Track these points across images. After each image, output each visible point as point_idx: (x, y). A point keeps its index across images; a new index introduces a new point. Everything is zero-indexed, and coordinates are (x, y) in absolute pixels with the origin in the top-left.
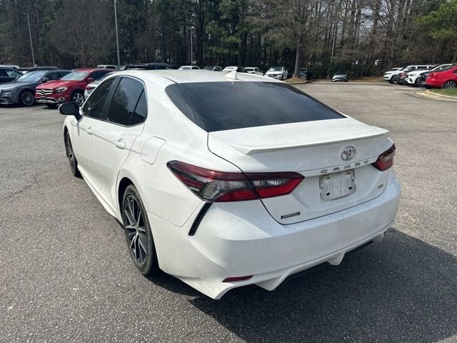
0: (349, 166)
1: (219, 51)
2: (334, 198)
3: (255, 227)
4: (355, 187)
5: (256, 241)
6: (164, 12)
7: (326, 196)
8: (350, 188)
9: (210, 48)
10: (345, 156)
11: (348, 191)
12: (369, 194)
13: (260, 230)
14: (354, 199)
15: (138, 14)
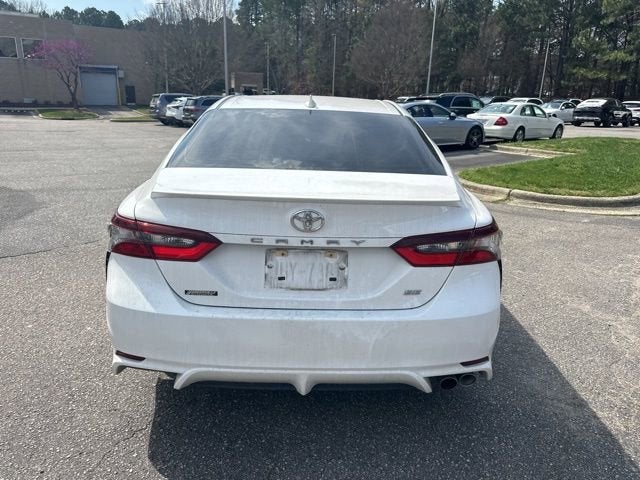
0: (312, 242)
1: (590, 75)
2: (293, 286)
3: (140, 294)
4: (345, 281)
5: (135, 312)
6: (509, 20)
7: (277, 282)
8: (331, 279)
9: (575, 71)
10: (299, 224)
11: (326, 283)
12: (379, 298)
13: (145, 300)
14: (338, 298)
15: (469, 25)
